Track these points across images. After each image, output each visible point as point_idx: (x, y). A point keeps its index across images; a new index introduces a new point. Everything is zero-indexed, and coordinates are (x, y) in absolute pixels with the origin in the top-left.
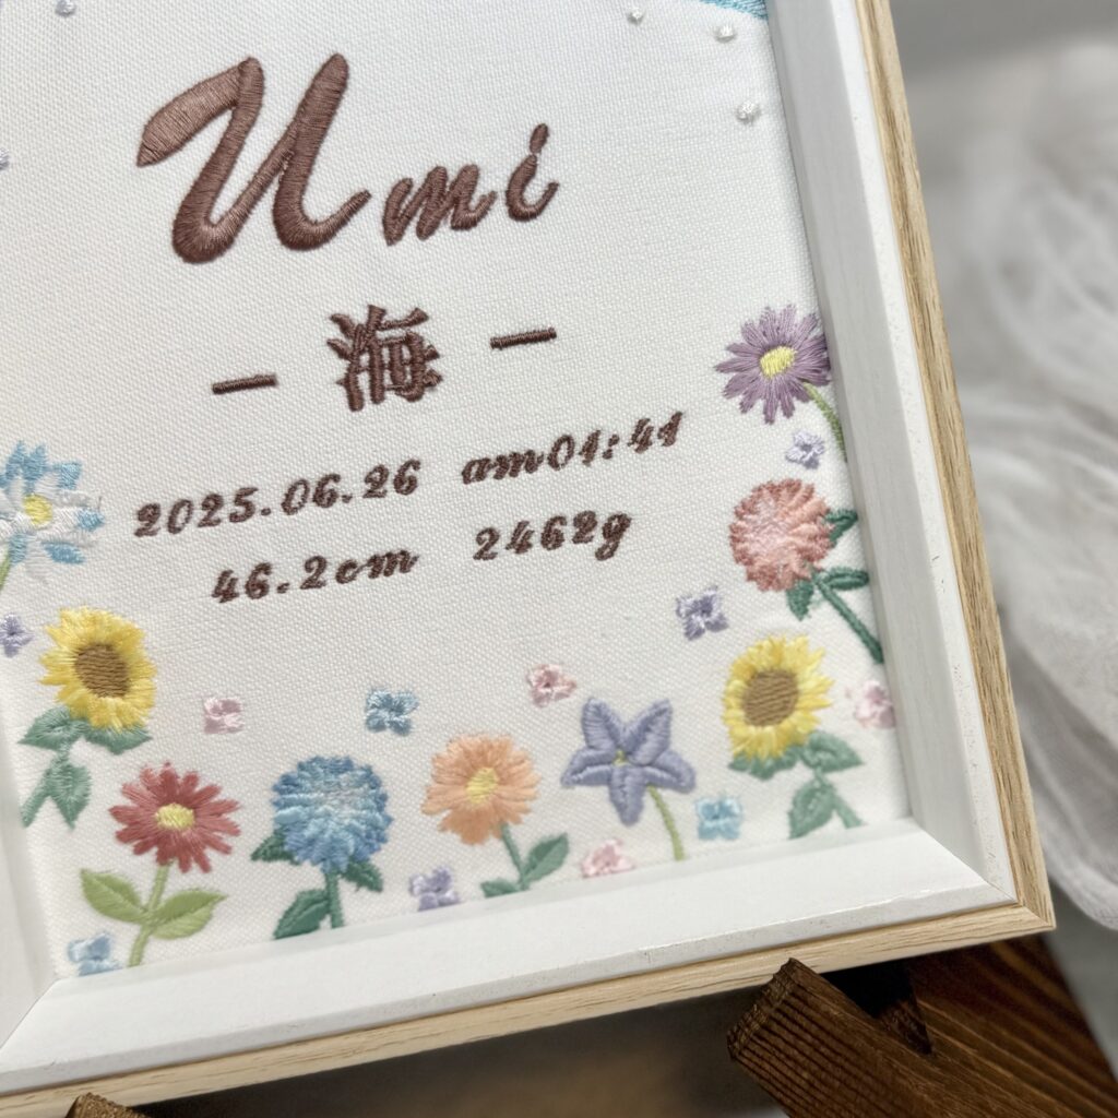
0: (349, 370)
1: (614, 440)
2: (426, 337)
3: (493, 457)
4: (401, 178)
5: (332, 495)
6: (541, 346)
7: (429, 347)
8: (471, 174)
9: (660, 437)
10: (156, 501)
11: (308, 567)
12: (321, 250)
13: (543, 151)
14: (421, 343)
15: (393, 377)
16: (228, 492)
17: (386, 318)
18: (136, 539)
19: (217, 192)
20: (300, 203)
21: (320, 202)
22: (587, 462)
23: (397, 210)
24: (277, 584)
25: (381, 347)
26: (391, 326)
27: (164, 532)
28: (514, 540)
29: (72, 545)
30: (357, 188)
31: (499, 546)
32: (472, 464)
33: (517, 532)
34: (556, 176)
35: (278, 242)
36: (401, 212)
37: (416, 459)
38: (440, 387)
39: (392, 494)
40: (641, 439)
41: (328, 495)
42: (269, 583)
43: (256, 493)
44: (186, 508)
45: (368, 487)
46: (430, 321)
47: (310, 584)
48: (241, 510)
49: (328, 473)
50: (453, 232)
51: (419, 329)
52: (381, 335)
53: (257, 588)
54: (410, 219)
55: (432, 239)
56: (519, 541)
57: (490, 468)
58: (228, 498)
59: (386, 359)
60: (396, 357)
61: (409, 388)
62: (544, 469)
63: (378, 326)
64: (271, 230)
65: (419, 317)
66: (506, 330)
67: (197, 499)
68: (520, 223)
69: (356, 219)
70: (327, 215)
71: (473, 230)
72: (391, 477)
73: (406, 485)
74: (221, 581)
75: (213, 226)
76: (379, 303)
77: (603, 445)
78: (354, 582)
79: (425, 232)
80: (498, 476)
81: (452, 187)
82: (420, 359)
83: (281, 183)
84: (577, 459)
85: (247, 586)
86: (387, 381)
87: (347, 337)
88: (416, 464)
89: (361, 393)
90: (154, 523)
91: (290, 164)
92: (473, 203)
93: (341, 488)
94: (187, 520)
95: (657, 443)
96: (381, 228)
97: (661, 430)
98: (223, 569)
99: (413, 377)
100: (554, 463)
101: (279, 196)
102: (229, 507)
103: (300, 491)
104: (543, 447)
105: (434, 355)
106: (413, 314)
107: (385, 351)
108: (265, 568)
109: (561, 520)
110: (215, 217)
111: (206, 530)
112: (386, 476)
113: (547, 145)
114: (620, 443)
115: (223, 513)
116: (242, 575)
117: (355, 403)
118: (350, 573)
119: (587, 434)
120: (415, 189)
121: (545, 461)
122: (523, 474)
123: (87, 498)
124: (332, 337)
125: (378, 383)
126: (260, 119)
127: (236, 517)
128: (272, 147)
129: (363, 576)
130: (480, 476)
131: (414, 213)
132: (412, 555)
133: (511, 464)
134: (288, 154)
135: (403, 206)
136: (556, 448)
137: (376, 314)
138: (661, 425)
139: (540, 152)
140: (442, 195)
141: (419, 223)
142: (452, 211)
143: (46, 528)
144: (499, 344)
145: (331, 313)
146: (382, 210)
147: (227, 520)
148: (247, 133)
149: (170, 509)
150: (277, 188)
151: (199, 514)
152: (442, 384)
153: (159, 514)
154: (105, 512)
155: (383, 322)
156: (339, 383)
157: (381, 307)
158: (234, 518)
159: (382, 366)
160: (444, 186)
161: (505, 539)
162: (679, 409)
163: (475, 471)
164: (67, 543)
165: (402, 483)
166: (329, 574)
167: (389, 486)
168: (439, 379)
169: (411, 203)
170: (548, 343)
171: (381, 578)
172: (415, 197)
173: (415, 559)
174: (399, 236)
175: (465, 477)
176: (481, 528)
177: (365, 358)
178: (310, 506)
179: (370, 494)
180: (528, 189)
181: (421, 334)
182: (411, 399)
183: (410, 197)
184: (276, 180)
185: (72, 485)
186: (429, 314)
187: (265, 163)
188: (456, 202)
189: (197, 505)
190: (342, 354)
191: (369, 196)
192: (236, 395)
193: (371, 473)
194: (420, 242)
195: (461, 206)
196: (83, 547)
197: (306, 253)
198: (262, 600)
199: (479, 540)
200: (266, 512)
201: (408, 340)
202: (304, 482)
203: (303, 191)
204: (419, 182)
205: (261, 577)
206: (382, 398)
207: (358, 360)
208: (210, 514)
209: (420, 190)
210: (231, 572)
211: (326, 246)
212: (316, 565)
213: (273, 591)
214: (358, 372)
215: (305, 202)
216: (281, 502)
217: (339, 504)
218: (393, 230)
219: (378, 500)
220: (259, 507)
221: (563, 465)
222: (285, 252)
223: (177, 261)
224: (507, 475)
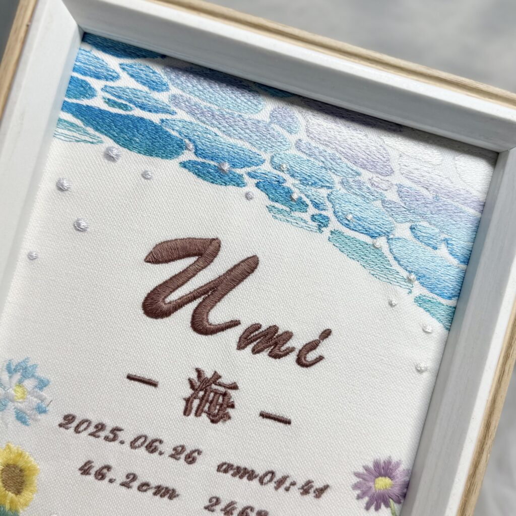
0: (192, 395)
1: (293, 484)
2: (233, 397)
3: (235, 465)
4: (257, 322)
5: (155, 448)
6: (281, 425)
7: (232, 402)
8: (288, 336)
9: (314, 492)
10: (76, 414)
11: (128, 477)
12: (207, 337)
13: (324, 341)
14: (229, 399)
15: (209, 408)
16: (110, 425)
17: (220, 380)
18: (58, 427)
19: (174, 290)
20: (208, 313)
21: (217, 316)
22: (277, 488)
23: (249, 336)
24: (110, 477)
25: (211, 392)
26: (220, 385)
27: (72, 430)
28: (226, 508)
29: (28, 416)
30: (236, 318)
31: (218, 508)
32: (225, 464)
33: (229, 505)
34: (325, 354)
35: (190, 325)
36: (250, 337)
37: (201, 450)
38: (228, 422)
39: (182, 461)
40: (306, 489)
41: (153, 448)
42: (107, 475)
43: (122, 432)
44: (87, 423)
45: (173, 452)
46: (238, 391)
47: (125, 485)
48: (111, 436)
49: (159, 438)
50: (268, 356)
51: (232, 393)
52: (214, 387)
53: (100, 475)
54: (252, 342)
55: (258, 355)
56: (228, 509)
57: (231, 469)
58: (109, 428)
59: (210, 398)
60: (215, 400)
61: (214, 416)
62: (256, 482)
63: (215, 383)
64: (189, 318)
65: (234, 387)
66: (270, 410)
67: (95, 422)
68: (299, 367)
69: (229, 331)
70: (217, 323)
71: (277, 360)
72: (186, 453)
73: (191, 459)
74: (85, 465)
75: (165, 304)
76: (220, 372)
77: (287, 484)
78: (145, 493)
79: (255, 351)
80: (234, 475)
81: (277, 337)
82: (225, 406)
83: (204, 299)
84: (272, 485)
85: (96, 472)
86: (206, 408)
87: (199, 380)
88: (199, 452)
89: (192, 408)
90: (70, 423)
91: (212, 293)
92: (283, 348)
93: (161, 447)
94: (85, 429)
95: (312, 495)
96: (238, 340)
97: (317, 489)
98: (90, 459)
99: (218, 412)
100: (261, 481)
101: (200, 305)
102: (106, 433)
103: (142, 440)
104: (260, 472)
105: (233, 406)
106: (233, 384)
107: (212, 394)
108: (108, 468)
109: (252, 509)
110: (168, 300)
111: (91, 438)
112: (184, 451)
113: (327, 339)
114: (295, 486)
115: (103, 434)
116: (97, 466)
117: (187, 412)
118: (145, 488)
119: (282, 475)
120: (261, 330)
121: (258, 478)
122: (245, 479)
123: (45, 399)
124: (192, 378)
125: (201, 407)
126: (209, 267)
127: (108, 438)
128: (208, 282)
129: (150, 493)
130: (226, 471)
131: (255, 340)
132: (177, 493)
133: (242, 472)
134: (213, 288)
135: (252, 335)
136: (266, 475)
137: (216, 377)
138: (318, 487)
139: (323, 340)
140: (271, 338)
141: (255, 345)
142: (272, 347)
143: (20, 402)
144: (264, 415)
145: (197, 367)
146: (242, 333)
147: (103, 438)
148: (200, 270)
149: (80, 421)
150: (201, 301)
151: (92, 429)
152: (229, 421)
153: (74, 420)
154: (49, 408)
155: (218, 381)
156: (185, 399)
157: (220, 374)
158: (106, 438)
159: (207, 401)
160: (274, 335)
161: (223, 505)
162: (329, 484)
163: (225, 468)
164: (26, 414)
165: (189, 457)
166: (136, 484)
167: (183, 456)
168: (229, 418)
169: (256, 335)
170: (285, 425)
171: (158, 497)
172: (259, 334)
173: (178, 495)
174: (243, 348)
175: (218, 468)
176: (214, 495)
177: (201, 393)
178: (143, 449)
179: (172, 456)
180: (310, 353)
181: (231, 395)
182: (213, 421)
183: (257, 332)
184: (203, 297)
185: (41, 389)
186: (240, 388)
187: (202, 287)
188: (276, 344)
189: (93, 425)
190: (192, 386)
191: (240, 323)
192: (136, 383)
193: (178, 447)
194: (251, 354)
195: (277, 348)
196: (33, 419)
197: (199, 335)
198: (100, 482)
199: (210, 501)
200: (122, 442)
201: (225, 395)
202: (146, 437)
203: (212, 308)
204: (264, 328)
205: (105, 471)
206: (200, 415)
207: (198, 393)
208: (96, 432)
209: (263, 331)
210: (93, 462)
211: (210, 336)
212: (132, 477)
213: (107, 479)
214: (195, 398)
215: (210, 313)
216: (131, 440)
217: (156, 454)
218: (242, 343)
219: (175, 460)
220: (120, 439)
221: (265, 484)
222: (191, 330)
223: (141, 312)
224: (238, 476)
